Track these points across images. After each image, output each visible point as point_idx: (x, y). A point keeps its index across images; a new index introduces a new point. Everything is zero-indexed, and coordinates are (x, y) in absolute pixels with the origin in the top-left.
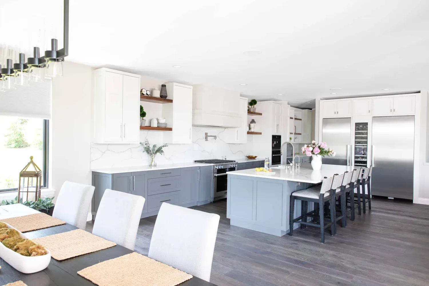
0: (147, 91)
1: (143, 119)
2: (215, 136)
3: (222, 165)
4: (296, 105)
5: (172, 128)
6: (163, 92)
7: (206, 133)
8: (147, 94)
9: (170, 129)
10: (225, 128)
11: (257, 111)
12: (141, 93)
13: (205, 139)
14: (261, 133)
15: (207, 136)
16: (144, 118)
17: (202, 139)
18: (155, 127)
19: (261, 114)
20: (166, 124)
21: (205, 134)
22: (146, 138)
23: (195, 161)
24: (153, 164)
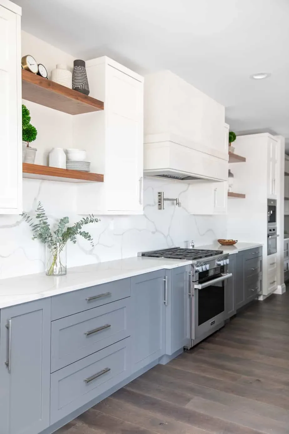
0: (38, 65)
1: (28, 146)
2: (176, 200)
3: (205, 263)
5: (103, 175)
6: (79, 78)
7: (159, 193)
8: (38, 74)
9: (99, 178)
12: (24, 67)
13: (157, 205)
14: (245, 195)
15: (161, 200)
16: (32, 144)
17: (153, 206)
18: (60, 167)
19: (244, 159)
20: (88, 164)
21: (157, 195)
22: (35, 199)
23: (143, 255)
24: (57, 269)
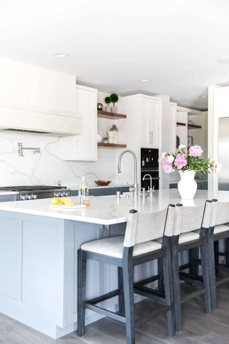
2: (37, 149)
4: (189, 104)
10: (60, 135)
11: (119, 112)
13: (17, 152)
14: (126, 145)
15: (21, 149)
17: (12, 153)
19: (124, 116)
21: (18, 144)
